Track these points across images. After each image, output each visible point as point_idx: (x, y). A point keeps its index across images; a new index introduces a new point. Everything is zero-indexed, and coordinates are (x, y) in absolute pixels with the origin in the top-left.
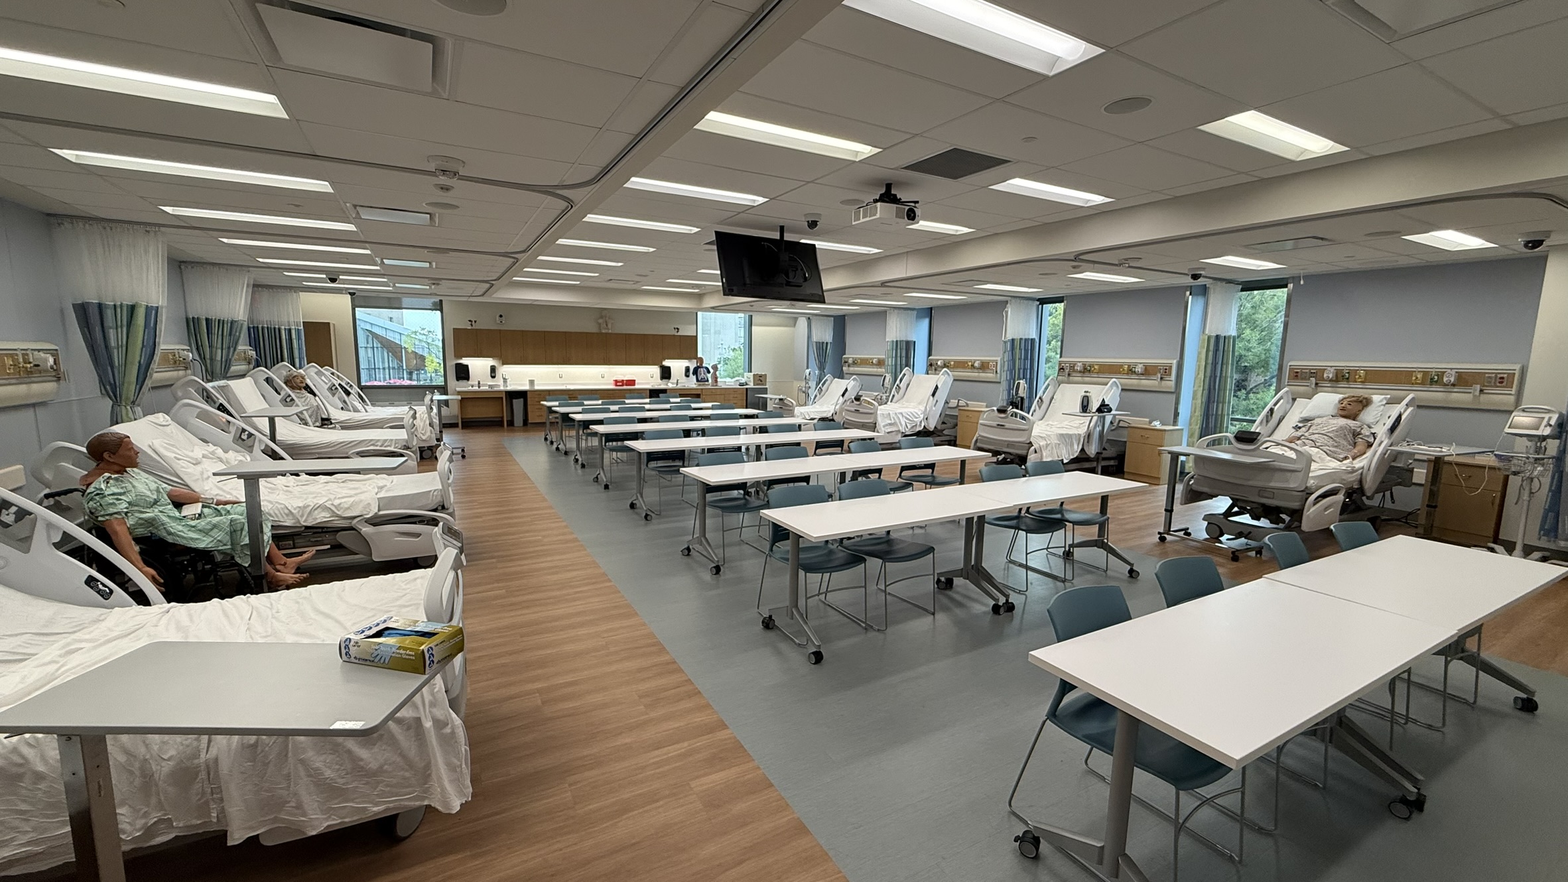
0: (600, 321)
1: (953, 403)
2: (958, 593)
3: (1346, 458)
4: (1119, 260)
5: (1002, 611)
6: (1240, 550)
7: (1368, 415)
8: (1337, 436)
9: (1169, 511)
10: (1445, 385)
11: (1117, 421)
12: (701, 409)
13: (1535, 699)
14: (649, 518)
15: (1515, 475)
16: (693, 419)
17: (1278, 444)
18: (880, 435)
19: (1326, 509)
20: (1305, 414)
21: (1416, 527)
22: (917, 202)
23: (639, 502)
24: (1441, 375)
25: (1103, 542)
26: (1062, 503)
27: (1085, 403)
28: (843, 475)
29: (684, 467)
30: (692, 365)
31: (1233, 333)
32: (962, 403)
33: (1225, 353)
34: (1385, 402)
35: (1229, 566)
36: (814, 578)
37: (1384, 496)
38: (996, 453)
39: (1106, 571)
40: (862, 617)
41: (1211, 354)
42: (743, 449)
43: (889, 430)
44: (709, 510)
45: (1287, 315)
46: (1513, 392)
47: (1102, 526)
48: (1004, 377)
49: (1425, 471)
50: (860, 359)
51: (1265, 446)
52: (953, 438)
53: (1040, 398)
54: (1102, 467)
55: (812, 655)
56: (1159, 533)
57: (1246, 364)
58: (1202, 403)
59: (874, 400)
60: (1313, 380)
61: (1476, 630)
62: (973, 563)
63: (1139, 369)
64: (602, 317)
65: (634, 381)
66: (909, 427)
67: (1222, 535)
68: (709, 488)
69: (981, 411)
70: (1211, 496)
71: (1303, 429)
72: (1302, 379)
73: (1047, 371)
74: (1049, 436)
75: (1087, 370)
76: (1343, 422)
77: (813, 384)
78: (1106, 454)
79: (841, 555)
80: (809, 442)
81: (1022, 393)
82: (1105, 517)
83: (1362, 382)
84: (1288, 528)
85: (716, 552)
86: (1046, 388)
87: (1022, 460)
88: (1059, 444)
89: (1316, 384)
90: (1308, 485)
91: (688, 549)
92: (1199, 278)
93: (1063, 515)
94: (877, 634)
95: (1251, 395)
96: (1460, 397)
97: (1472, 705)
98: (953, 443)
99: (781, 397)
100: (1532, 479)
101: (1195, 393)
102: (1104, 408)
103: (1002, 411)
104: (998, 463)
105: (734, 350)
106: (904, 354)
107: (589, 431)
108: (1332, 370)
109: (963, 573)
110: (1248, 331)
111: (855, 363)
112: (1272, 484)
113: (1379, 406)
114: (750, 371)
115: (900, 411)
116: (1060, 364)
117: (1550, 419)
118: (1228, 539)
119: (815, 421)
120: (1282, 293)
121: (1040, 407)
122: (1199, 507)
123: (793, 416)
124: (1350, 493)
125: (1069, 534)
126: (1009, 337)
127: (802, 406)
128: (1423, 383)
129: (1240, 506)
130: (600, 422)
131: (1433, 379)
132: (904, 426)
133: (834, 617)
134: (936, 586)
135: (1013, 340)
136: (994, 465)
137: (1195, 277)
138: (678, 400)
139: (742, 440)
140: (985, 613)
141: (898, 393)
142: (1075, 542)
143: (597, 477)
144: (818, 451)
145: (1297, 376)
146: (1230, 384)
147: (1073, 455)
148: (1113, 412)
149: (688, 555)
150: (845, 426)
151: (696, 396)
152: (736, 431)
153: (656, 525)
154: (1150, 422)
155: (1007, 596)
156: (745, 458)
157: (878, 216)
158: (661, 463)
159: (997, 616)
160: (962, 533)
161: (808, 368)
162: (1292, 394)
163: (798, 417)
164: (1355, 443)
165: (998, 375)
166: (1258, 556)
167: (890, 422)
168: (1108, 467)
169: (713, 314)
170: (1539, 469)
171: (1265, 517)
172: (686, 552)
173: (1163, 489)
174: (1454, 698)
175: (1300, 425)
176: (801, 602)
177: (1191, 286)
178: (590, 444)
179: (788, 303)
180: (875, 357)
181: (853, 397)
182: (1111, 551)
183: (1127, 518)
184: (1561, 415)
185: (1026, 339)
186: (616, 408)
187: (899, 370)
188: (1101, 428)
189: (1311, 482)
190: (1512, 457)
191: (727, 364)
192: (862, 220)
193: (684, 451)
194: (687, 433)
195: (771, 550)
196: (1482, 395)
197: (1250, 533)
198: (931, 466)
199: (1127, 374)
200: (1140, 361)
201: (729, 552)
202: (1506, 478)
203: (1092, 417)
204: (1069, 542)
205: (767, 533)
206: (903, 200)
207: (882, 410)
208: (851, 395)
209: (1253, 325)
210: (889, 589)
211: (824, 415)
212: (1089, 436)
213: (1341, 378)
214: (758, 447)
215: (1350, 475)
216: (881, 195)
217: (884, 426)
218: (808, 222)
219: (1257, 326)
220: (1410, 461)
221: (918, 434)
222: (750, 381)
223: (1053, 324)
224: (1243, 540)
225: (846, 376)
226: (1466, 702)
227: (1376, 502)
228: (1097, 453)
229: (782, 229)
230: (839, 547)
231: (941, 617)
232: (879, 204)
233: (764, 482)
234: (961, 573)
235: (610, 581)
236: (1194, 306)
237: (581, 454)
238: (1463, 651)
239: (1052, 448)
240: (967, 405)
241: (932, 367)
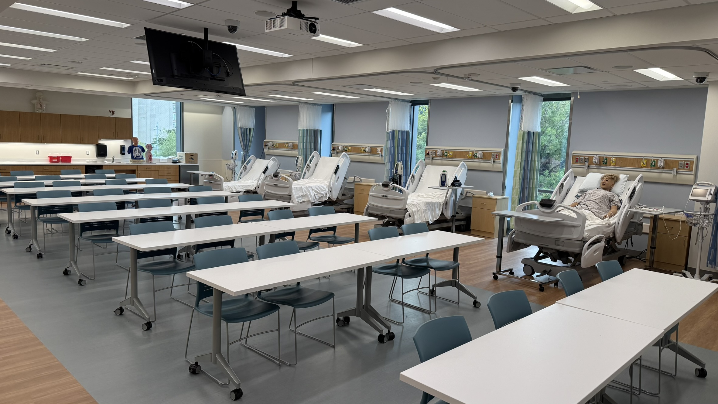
0: (34, 102)
1: (351, 179)
2: (353, 328)
3: (605, 217)
4: (465, 75)
5: (385, 340)
6: (545, 283)
7: (618, 188)
8: (600, 202)
9: (500, 257)
10: (659, 168)
11: (465, 193)
12: (136, 183)
13: (705, 368)
14: (82, 283)
15: (695, 226)
16: (127, 192)
17: (566, 208)
18: (295, 204)
19: (595, 252)
20: (582, 187)
21: (645, 262)
22: (317, 19)
23: (73, 269)
24: (656, 161)
25: (456, 282)
26: (427, 254)
27: (443, 180)
28: (262, 238)
29: (118, 235)
30: (127, 144)
31: (538, 129)
32: (357, 179)
33: (534, 144)
34: (626, 179)
35: (538, 295)
36: (236, 327)
37: (627, 241)
38: (381, 217)
39: (458, 304)
40: (276, 355)
41: (525, 145)
42: (175, 218)
43: (302, 201)
44: (141, 274)
45: (570, 119)
46: (693, 173)
47: (455, 271)
48: (387, 159)
49: (649, 224)
50: (277, 143)
51: (559, 209)
52: (351, 206)
53: (413, 176)
54: (456, 226)
55: (233, 394)
56: (494, 274)
57: (549, 152)
58: (520, 179)
59: (289, 176)
60: (586, 163)
61: (674, 328)
62: (364, 304)
63: (479, 155)
64: (36, 98)
65: (70, 157)
66: (317, 198)
67: (533, 273)
68: (139, 254)
69: (372, 186)
70: (526, 246)
71: (581, 197)
72: (580, 163)
73: (418, 154)
74: (419, 204)
75: (445, 155)
76: (603, 192)
77: (238, 163)
78: (458, 217)
79: (259, 304)
80: (234, 211)
81: (400, 172)
82: (457, 264)
83: (614, 165)
84: (573, 266)
85: (147, 310)
86: (417, 167)
87: (401, 222)
88: (426, 210)
89: (588, 167)
90: (584, 236)
91: (121, 309)
92: (517, 90)
93: (428, 263)
94: (288, 368)
95: (552, 173)
96: (666, 176)
97: (674, 377)
98: (350, 210)
99: (211, 173)
100: (703, 228)
101: (515, 172)
102: (456, 183)
103: (385, 185)
104: (384, 225)
105: (169, 131)
106: (312, 140)
107: (22, 204)
108: (597, 157)
109: (356, 312)
110: (549, 129)
111: (274, 146)
112: (564, 236)
113: (624, 182)
114: (182, 150)
115: (310, 185)
116: (426, 151)
117: (711, 190)
118: (537, 276)
119: (241, 194)
120: (568, 103)
121: (412, 183)
122: (519, 254)
123: (222, 190)
124: (608, 241)
125: (432, 277)
126: (391, 128)
127: (229, 181)
128: (646, 167)
129: (544, 252)
130: (33, 196)
131: (652, 164)
132: (313, 197)
133: (253, 357)
134: (336, 324)
135: (393, 132)
136: (381, 227)
137: (514, 89)
138: (113, 175)
139: (174, 210)
140: (373, 343)
141: (308, 171)
142: (437, 283)
143: (30, 247)
144: (242, 219)
145: (577, 161)
146: (537, 167)
147: (436, 218)
148: (462, 186)
149: (121, 314)
150: (266, 197)
151: (132, 171)
152: (169, 203)
153: (89, 290)
154: (487, 193)
155: (388, 328)
156: (175, 226)
157: (286, 27)
158: (95, 233)
159: (382, 345)
160: (355, 280)
161: (234, 149)
162: (575, 173)
163: (226, 190)
164: (611, 207)
165: (383, 158)
166: (556, 286)
167: (302, 194)
168: (459, 226)
169: (148, 101)
170: (706, 222)
171: (560, 259)
172: (119, 312)
173: (496, 241)
174: (665, 373)
175: (579, 195)
176: (224, 348)
177: (512, 96)
178: (23, 216)
179: (215, 94)
180: (290, 141)
181: (272, 174)
182: (461, 288)
183: (473, 263)
184: (716, 188)
185: (402, 132)
186: (50, 182)
187: (309, 153)
188: (454, 198)
189: (586, 234)
190: (693, 214)
191: (162, 144)
192: (273, 29)
193: (118, 221)
194: (121, 205)
195: (197, 305)
196: (677, 175)
197: (550, 270)
198: (333, 229)
199: (472, 158)
200: (479, 149)
201: (160, 309)
202: (691, 227)
203: (448, 190)
204: (432, 283)
205: (194, 290)
206: (306, 16)
207: (296, 184)
208: (270, 172)
209: (553, 124)
210: (298, 330)
211: (249, 188)
212: (446, 203)
213: (603, 162)
214: (188, 216)
215: (608, 229)
216: (288, 10)
217: (297, 198)
218: (229, 26)
219: (555, 125)
220: (641, 218)
221: (324, 203)
222: (183, 159)
223: (423, 120)
224: (546, 276)
225: (267, 157)
226: (671, 376)
227: (622, 246)
228: (452, 216)
229: (206, 31)
230: (258, 299)
231: (340, 349)
232: (286, 17)
233: (194, 246)
234: (355, 312)
235: (41, 344)
236: (514, 109)
237: (13, 226)
238: (669, 342)
239: (421, 213)
240: (361, 181)
241: (334, 151)
